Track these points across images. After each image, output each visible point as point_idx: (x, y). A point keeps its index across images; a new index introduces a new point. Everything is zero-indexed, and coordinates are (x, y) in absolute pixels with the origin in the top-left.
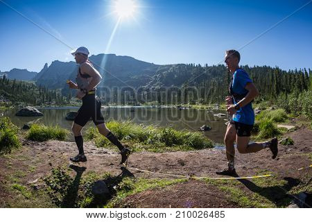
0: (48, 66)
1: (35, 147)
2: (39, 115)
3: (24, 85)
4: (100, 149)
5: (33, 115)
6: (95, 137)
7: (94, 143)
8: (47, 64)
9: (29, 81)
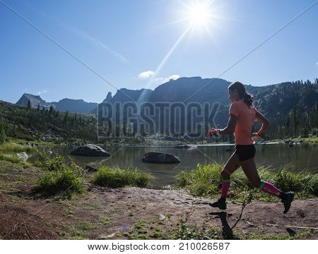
0: (113, 95)
1: (106, 193)
2: (105, 155)
3: (80, 119)
4: (198, 198)
5: (96, 154)
6: (189, 184)
7: (189, 191)
8: (110, 93)
9: (87, 114)
